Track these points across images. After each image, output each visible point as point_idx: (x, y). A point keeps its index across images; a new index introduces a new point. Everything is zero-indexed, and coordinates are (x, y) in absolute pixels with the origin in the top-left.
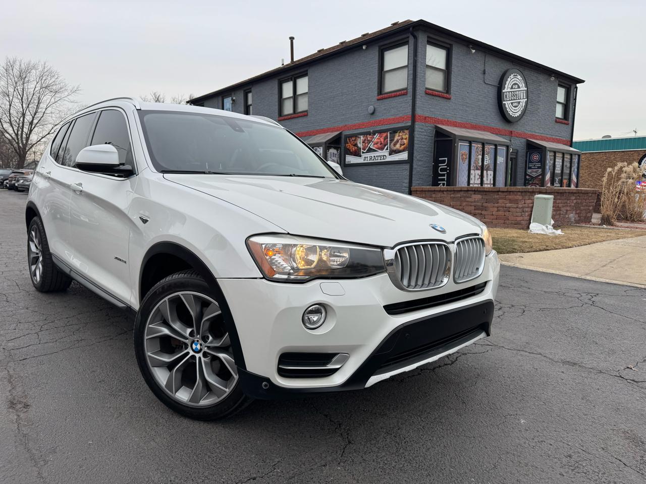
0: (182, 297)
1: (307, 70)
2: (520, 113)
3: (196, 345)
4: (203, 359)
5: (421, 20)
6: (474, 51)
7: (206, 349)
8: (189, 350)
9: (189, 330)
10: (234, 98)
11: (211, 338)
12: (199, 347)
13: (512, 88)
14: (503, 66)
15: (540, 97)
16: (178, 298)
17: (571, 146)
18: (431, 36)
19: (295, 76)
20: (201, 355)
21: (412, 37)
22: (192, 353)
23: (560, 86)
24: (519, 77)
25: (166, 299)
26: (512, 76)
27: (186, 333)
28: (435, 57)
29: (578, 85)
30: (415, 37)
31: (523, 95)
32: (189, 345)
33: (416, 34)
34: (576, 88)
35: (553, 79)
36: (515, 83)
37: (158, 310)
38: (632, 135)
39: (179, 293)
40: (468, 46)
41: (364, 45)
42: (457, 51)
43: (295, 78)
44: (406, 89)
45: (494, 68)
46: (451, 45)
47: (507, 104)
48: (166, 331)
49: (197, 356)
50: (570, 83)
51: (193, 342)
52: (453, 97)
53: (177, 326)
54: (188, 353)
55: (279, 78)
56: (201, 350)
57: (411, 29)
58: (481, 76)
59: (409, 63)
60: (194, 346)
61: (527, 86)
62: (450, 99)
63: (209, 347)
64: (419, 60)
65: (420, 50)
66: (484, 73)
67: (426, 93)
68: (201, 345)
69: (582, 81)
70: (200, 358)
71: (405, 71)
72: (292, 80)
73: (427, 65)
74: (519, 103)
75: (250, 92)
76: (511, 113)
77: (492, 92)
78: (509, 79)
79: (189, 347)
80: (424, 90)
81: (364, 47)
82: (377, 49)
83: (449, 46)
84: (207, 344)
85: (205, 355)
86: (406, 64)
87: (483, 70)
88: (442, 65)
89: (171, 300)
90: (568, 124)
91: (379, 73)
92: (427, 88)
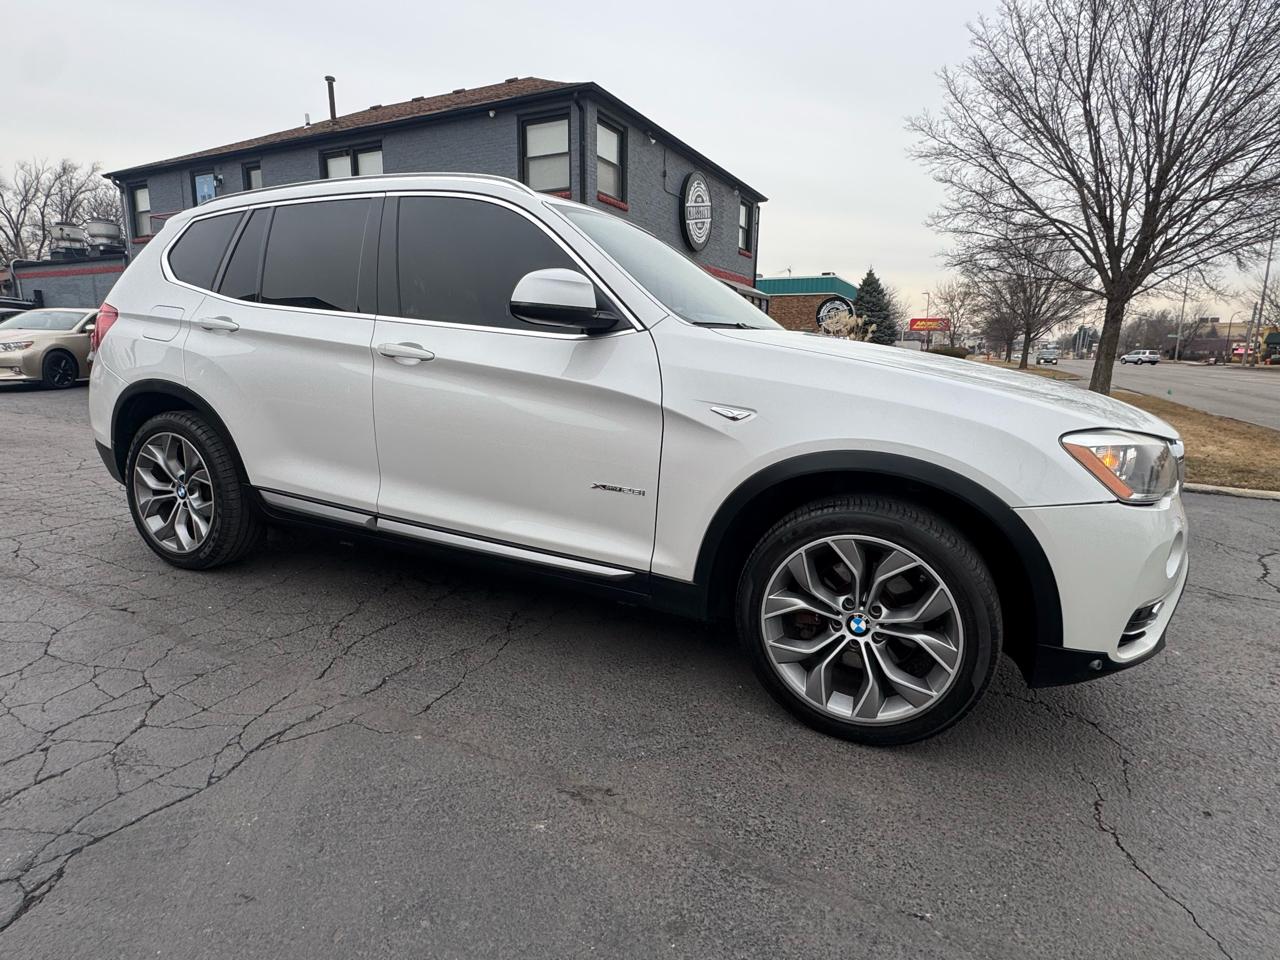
0: (833, 545)
1: (381, 141)
2: (704, 238)
3: (858, 623)
4: (873, 645)
5: (593, 83)
6: (654, 141)
7: (878, 629)
8: (844, 631)
9: (842, 599)
10: (220, 177)
11: (885, 611)
12: (863, 626)
13: (696, 202)
14: (687, 168)
15: (722, 217)
16: (827, 546)
17: (754, 287)
18: (603, 110)
19: (356, 148)
20: (868, 638)
21: (577, 108)
22: (849, 637)
23: (743, 203)
24: (703, 186)
25: (802, 550)
26: (695, 184)
27: (836, 603)
28: (606, 144)
29: (760, 204)
30: (581, 109)
31: (707, 213)
32: (844, 624)
33: (582, 103)
34: (759, 208)
35: (737, 192)
36: (699, 192)
37: (787, 569)
38: (786, 275)
39: (828, 539)
40: (645, 132)
41: (491, 110)
42: (633, 138)
43: (354, 151)
44: (569, 189)
45: (676, 169)
46: (626, 128)
47: (691, 223)
48: (801, 604)
49: (862, 641)
50: (752, 199)
51: (852, 618)
52: (629, 206)
53: (821, 595)
54: (843, 637)
55: (321, 148)
56: (867, 630)
57: (576, 95)
58: (661, 179)
59: (572, 148)
60: (854, 626)
61: (711, 201)
62: (626, 211)
63: (882, 625)
64: (589, 146)
65: (589, 131)
66: (665, 176)
67: (599, 200)
68: (867, 622)
69: (764, 199)
70: (867, 645)
71: (566, 160)
72: (348, 155)
73: (598, 157)
74: (703, 223)
75: (258, 168)
76: (695, 237)
77: (672, 204)
78: (693, 188)
79: (844, 628)
80: (596, 194)
81: (492, 114)
82: (515, 119)
83: (621, 129)
84: (881, 620)
85: (877, 637)
86: (566, 150)
87: (662, 170)
88: (613, 158)
89: (809, 553)
90: (750, 257)
91: (519, 160)
92: (599, 192)
